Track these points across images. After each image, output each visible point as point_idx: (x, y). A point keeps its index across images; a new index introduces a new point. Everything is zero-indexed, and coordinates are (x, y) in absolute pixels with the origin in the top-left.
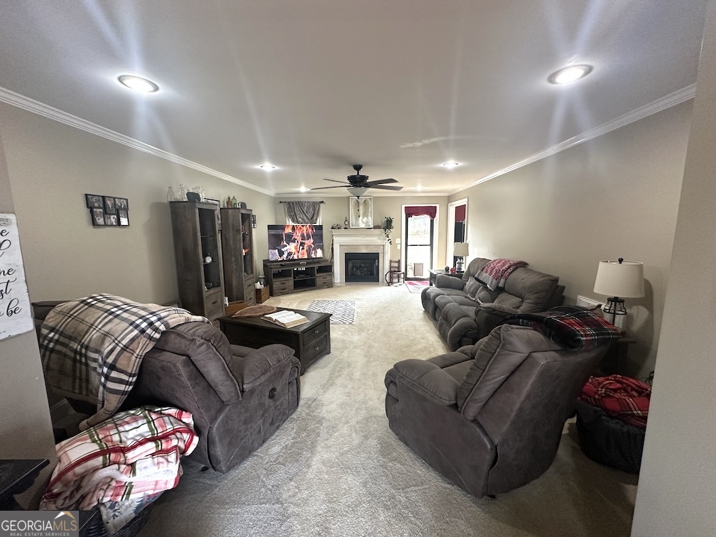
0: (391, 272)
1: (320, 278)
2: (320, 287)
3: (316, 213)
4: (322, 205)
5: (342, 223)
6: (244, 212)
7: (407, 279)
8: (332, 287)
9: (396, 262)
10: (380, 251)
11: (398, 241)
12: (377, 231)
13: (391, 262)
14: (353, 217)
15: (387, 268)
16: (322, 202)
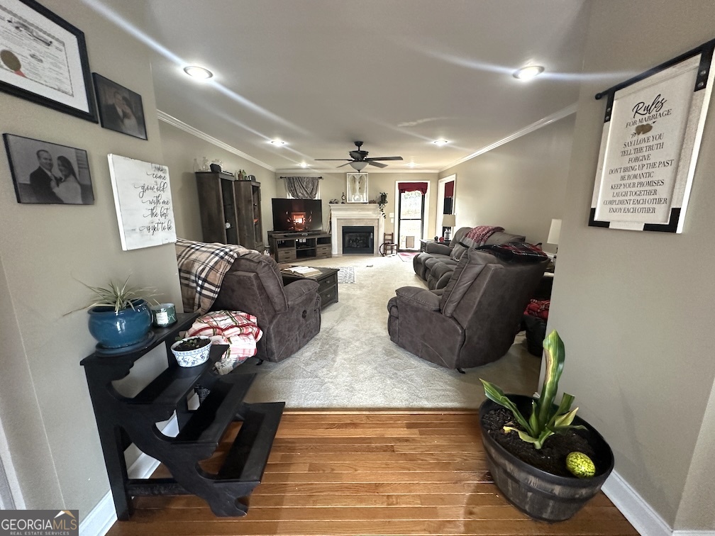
0: (385, 244)
1: (320, 249)
2: (320, 257)
3: (315, 188)
4: (320, 180)
5: (339, 198)
6: (254, 184)
7: (399, 251)
8: (331, 257)
9: (390, 235)
10: (375, 225)
11: (391, 215)
12: (372, 206)
13: (385, 234)
14: (350, 192)
15: (381, 241)
16: (321, 178)
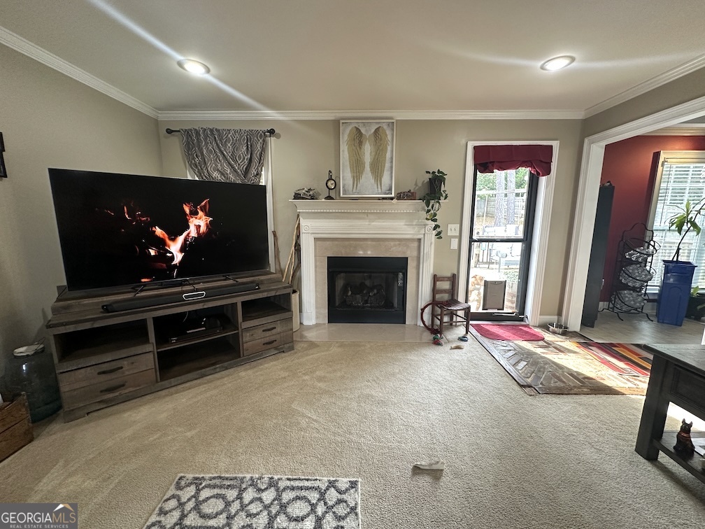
0: (434, 303)
1: (252, 332)
2: (257, 355)
3: (256, 159)
4: (272, 141)
5: (319, 185)
8: (292, 348)
9: (448, 279)
10: (410, 254)
11: (452, 230)
12: (407, 205)
13: (435, 279)
14: (348, 170)
15: (425, 295)
16: (272, 132)
